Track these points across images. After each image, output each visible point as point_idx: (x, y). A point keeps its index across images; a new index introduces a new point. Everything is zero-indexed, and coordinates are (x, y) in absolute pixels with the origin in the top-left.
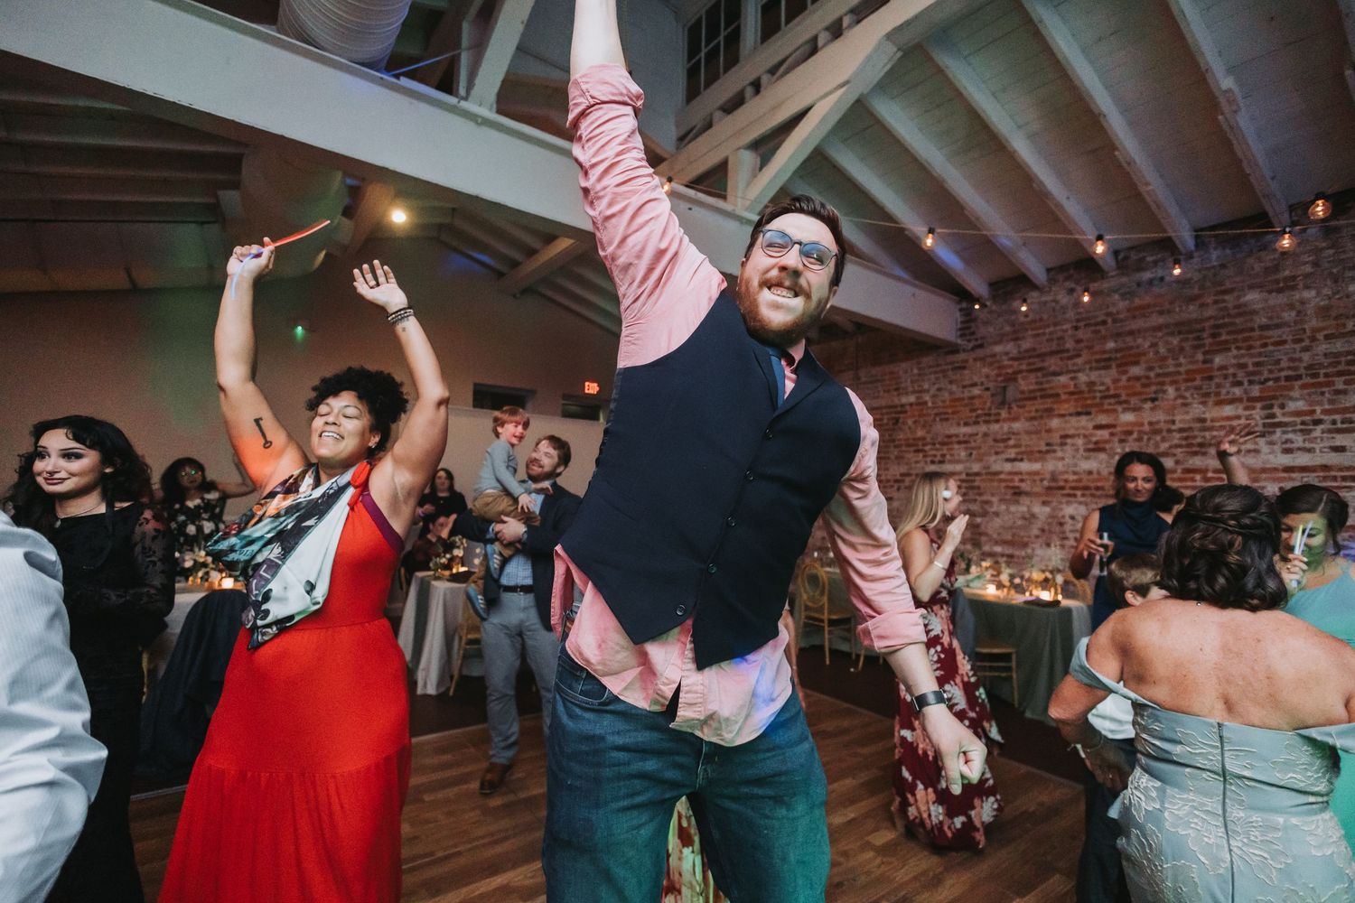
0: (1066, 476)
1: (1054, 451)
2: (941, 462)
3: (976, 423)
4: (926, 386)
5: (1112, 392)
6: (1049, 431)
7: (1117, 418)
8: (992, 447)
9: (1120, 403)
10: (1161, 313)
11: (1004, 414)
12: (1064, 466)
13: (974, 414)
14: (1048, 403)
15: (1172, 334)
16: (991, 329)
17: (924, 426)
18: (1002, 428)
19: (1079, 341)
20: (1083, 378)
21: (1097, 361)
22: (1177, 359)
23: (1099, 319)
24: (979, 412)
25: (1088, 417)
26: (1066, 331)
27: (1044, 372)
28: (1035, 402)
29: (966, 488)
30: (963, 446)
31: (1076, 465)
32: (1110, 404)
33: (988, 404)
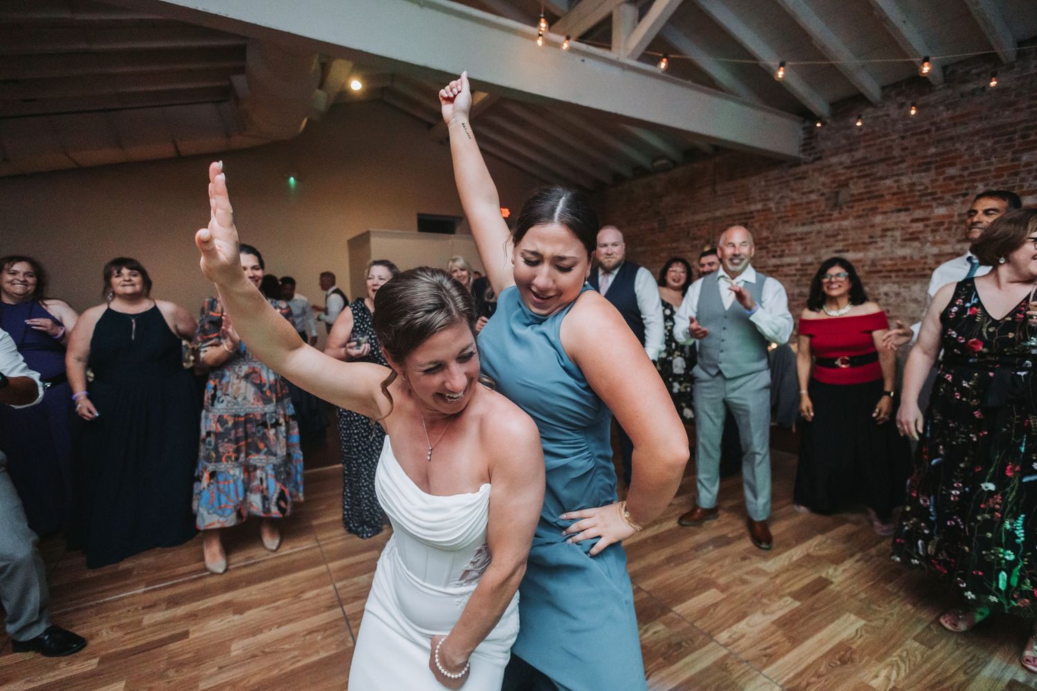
0: (884, 262)
1: (876, 242)
2: (781, 256)
3: (813, 223)
4: (771, 195)
5: (929, 191)
6: (872, 226)
7: (932, 212)
8: (823, 242)
9: (935, 199)
10: (980, 119)
11: (836, 214)
12: (882, 254)
13: (810, 216)
14: (873, 203)
15: (988, 137)
16: (829, 143)
17: (768, 228)
18: (834, 225)
19: (904, 149)
20: (905, 180)
21: (919, 165)
22: (989, 159)
23: (925, 129)
24: (815, 214)
25: (907, 213)
26: (894, 141)
27: (872, 177)
28: (864, 203)
29: (800, 275)
30: (800, 242)
31: (892, 252)
32: (927, 201)
33: (823, 207)
